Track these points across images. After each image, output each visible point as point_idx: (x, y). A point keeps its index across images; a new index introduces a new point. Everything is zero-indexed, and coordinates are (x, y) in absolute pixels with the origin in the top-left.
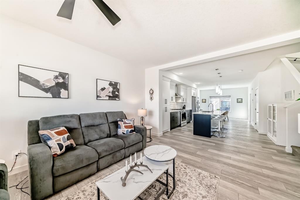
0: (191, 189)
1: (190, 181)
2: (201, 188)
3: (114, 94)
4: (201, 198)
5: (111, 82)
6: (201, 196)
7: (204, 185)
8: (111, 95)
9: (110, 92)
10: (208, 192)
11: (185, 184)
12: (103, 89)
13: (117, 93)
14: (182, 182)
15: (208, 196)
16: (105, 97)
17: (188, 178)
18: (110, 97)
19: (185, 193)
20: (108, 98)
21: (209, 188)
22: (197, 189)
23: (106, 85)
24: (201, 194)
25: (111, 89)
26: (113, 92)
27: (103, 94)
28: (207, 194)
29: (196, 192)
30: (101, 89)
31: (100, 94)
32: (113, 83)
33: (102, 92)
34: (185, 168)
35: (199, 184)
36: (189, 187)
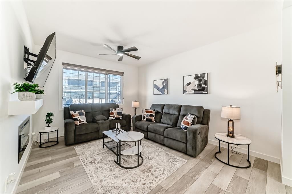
0: (113, 176)
1: (123, 179)
2: (110, 185)
3: (200, 87)
4: (102, 178)
5: (196, 75)
6: (104, 179)
7: (111, 188)
8: (197, 89)
9: (195, 86)
10: (102, 187)
11: (121, 174)
12: (189, 84)
13: (203, 86)
14: (125, 173)
15: (100, 184)
16: (190, 91)
17: (127, 180)
18: (195, 90)
19: (113, 171)
20: (193, 92)
21: (106, 191)
22: (111, 181)
23: (192, 79)
24: (105, 180)
25: (197, 82)
26: (199, 85)
27: (189, 89)
28: (102, 185)
29: (109, 177)
30: (187, 85)
31: (186, 89)
32: (199, 75)
33: (188, 87)
34: (144, 184)
35: (115, 185)
36: (117, 176)
